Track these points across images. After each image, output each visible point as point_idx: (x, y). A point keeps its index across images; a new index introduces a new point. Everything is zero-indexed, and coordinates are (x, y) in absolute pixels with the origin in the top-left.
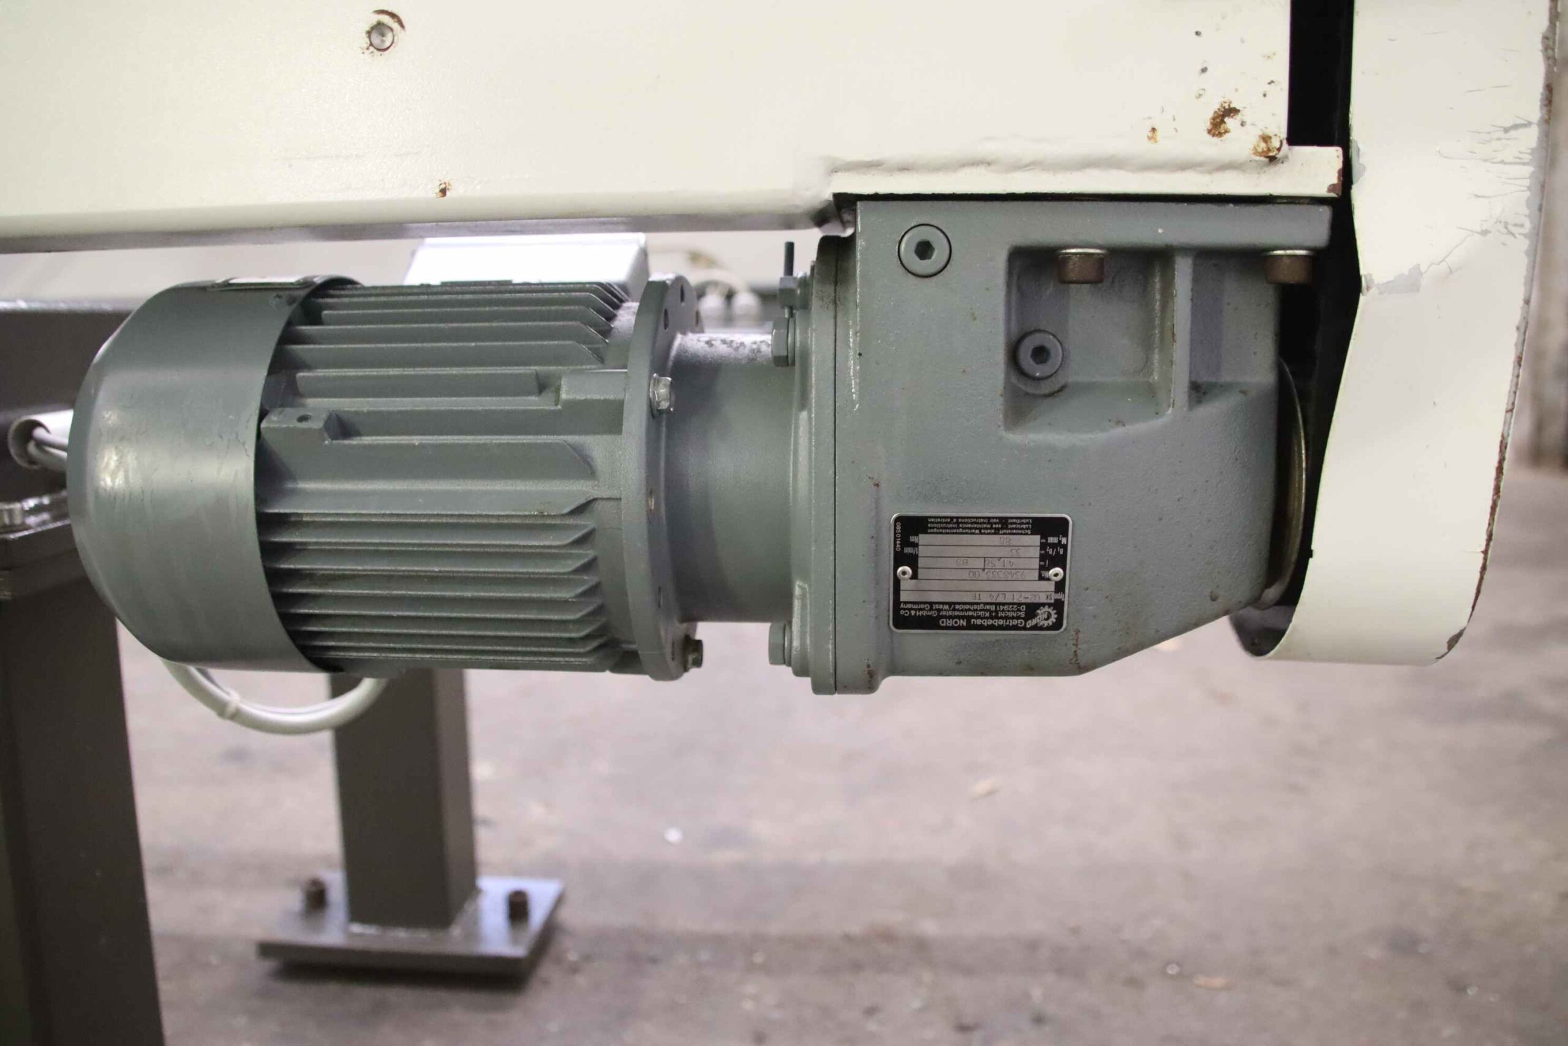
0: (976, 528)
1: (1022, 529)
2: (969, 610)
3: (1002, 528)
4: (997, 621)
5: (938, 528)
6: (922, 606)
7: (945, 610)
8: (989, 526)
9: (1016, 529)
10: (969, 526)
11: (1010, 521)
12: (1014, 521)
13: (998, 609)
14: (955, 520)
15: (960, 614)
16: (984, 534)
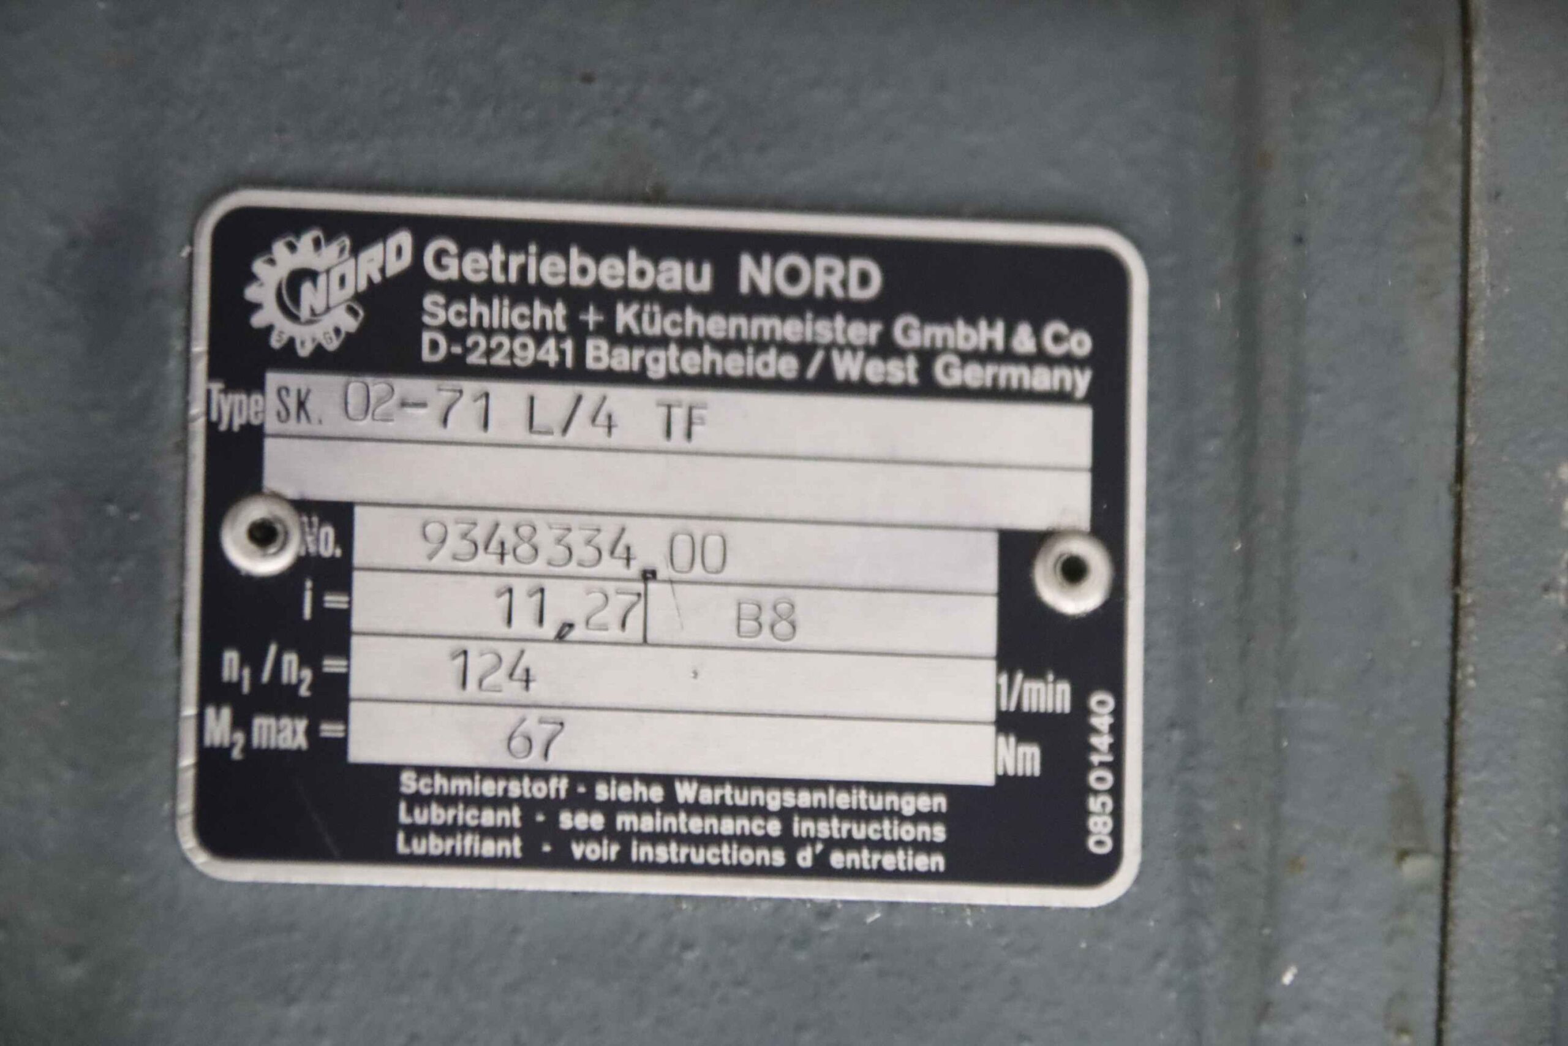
0: (696, 809)
1: (447, 801)
2: (724, 346)
3: (552, 806)
4: (576, 280)
5: (894, 814)
6: (975, 375)
7: (854, 349)
8: (625, 821)
9: (480, 802)
10: (728, 826)
11: (514, 847)
12: (489, 848)
13: (568, 345)
14: (805, 858)
15: (776, 322)
16: (648, 779)
